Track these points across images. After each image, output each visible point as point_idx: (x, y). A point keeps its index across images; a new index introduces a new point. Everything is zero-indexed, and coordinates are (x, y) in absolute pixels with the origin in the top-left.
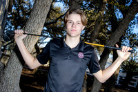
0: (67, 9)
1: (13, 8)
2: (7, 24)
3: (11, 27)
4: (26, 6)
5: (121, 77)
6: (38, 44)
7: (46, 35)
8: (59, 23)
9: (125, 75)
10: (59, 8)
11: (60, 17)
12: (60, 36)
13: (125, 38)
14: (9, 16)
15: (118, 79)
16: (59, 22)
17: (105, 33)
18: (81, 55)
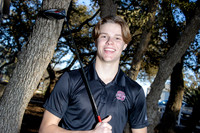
0: (96, 9)
1: (12, 8)
2: (2, 33)
3: (8, 39)
4: (32, 5)
5: (184, 114)
6: (53, 65)
7: (65, 49)
8: (85, 32)
9: (190, 111)
10: (85, 7)
11: (87, 22)
12: (87, 51)
13: (189, 53)
14: (5, 21)
15: (180, 117)
16: (84, 29)
17: (157, 46)
18: (120, 95)
